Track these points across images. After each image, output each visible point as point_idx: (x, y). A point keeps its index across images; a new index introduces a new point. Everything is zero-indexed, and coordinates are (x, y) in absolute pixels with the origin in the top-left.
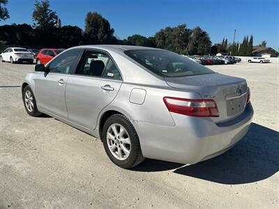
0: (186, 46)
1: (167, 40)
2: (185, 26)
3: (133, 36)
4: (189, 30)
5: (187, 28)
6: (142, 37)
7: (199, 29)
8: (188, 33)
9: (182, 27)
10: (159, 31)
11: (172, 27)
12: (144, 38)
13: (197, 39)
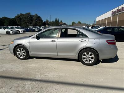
0: (32, 22)
1: (22, 20)
2: (30, 13)
3: (2, 18)
4: (32, 15)
5: (31, 14)
6: (8, 18)
7: (37, 15)
8: (32, 16)
9: (29, 14)
10: (17, 15)
11: (23, 14)
12: (9, 19)
13: (36, 19)
